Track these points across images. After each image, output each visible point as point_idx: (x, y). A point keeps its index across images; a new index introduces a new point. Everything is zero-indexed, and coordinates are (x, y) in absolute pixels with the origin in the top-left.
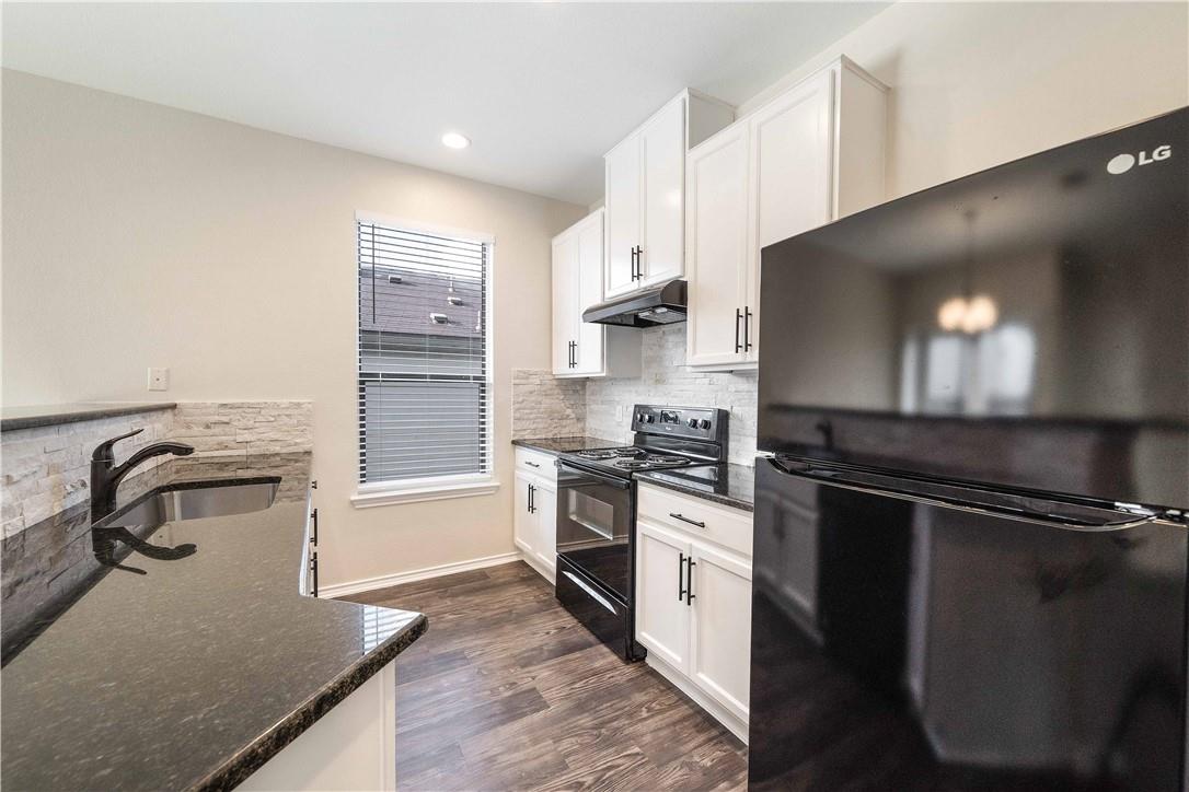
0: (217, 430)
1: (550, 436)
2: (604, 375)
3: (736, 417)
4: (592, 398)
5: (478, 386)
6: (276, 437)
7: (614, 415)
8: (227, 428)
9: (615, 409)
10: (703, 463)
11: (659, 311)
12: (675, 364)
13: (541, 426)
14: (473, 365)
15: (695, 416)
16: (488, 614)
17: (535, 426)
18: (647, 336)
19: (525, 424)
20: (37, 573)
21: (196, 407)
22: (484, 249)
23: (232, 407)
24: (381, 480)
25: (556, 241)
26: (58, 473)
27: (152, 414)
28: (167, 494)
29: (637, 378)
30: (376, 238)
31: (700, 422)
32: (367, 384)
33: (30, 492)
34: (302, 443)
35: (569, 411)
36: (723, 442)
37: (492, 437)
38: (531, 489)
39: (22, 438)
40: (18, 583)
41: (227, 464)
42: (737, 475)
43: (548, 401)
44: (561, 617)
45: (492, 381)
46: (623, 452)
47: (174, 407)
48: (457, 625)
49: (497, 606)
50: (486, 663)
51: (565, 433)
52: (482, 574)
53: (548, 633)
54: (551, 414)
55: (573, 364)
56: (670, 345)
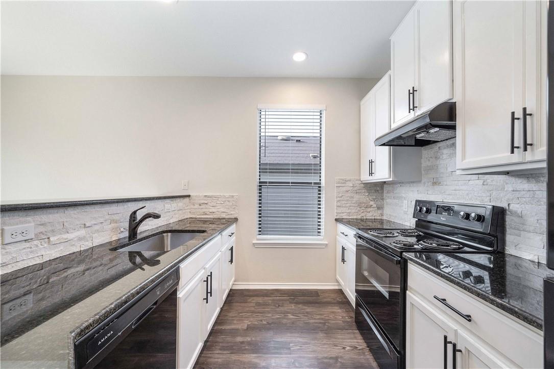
0: (203, 206)
1: (359, 217)
2: (391, 179)
3: (514, 214)
4: (389, 195)
5: (317, 187)
6: (223, 211)
7: (402, 206)
8: (206, 206)
9: (403, 203)
10: (480, 251)
11: (432, 131)
12: (450, 170)
13: (353, 211)
14: (314, 176)
15: (468, 210)
16: (312, 321)
17: (349, 211)
18: (426, 152)
19: (344, 210)
20: (101, 265)
21: (196, 196)
22: (321, 114)
23: (209, 197)
24: (267, 234)
25: (362, 102)
26: (116, 223)
27: (177, 199)
28: (166, 234)
29: (420, 181)
30: (267, 117)
31: (473, 215)
32: (262, 186)
33: (97, 231)
34: (234, 214)
35: (372, 203)
36: (499, 235)
37: (324, 216)
38: (343, 249)
39: (94, 208)
40: (88, 269)
41: (206, 221)
42: (517, 266)
43: (357, 196)
44: (356, 338)
45: (324, 185)
46: (405, 232)
47: (189, 196)
48: (293, 323)
49: (318, 317)
50: (300, 357)
51: (369, 216)
52: (315, 293)
53: (344, 348)
54: (360, 205)
55: (371, 174)
56: (445, 156)
